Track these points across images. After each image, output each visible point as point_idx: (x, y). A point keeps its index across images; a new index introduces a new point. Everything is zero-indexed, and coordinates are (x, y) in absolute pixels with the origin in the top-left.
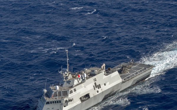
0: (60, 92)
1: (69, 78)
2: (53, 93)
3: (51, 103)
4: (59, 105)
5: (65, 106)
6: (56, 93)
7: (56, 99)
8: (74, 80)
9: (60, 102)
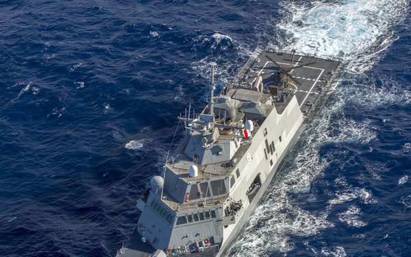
0: (207, 183)
1: (215, 138)
2: (188, 190)
3: (190, 219)
4: (211, 224)
5: (226, 227)
6: (194, 187)
7: (201, 205)
8: (229, 144)
9: (214, 214)
